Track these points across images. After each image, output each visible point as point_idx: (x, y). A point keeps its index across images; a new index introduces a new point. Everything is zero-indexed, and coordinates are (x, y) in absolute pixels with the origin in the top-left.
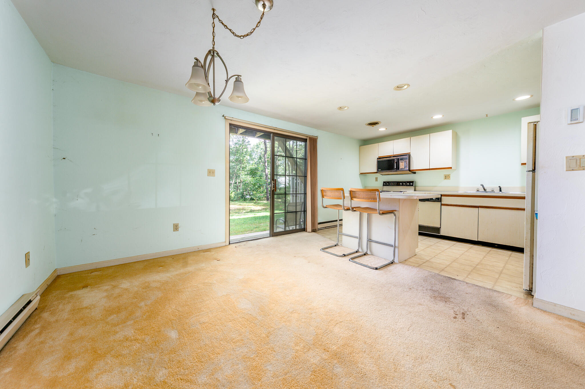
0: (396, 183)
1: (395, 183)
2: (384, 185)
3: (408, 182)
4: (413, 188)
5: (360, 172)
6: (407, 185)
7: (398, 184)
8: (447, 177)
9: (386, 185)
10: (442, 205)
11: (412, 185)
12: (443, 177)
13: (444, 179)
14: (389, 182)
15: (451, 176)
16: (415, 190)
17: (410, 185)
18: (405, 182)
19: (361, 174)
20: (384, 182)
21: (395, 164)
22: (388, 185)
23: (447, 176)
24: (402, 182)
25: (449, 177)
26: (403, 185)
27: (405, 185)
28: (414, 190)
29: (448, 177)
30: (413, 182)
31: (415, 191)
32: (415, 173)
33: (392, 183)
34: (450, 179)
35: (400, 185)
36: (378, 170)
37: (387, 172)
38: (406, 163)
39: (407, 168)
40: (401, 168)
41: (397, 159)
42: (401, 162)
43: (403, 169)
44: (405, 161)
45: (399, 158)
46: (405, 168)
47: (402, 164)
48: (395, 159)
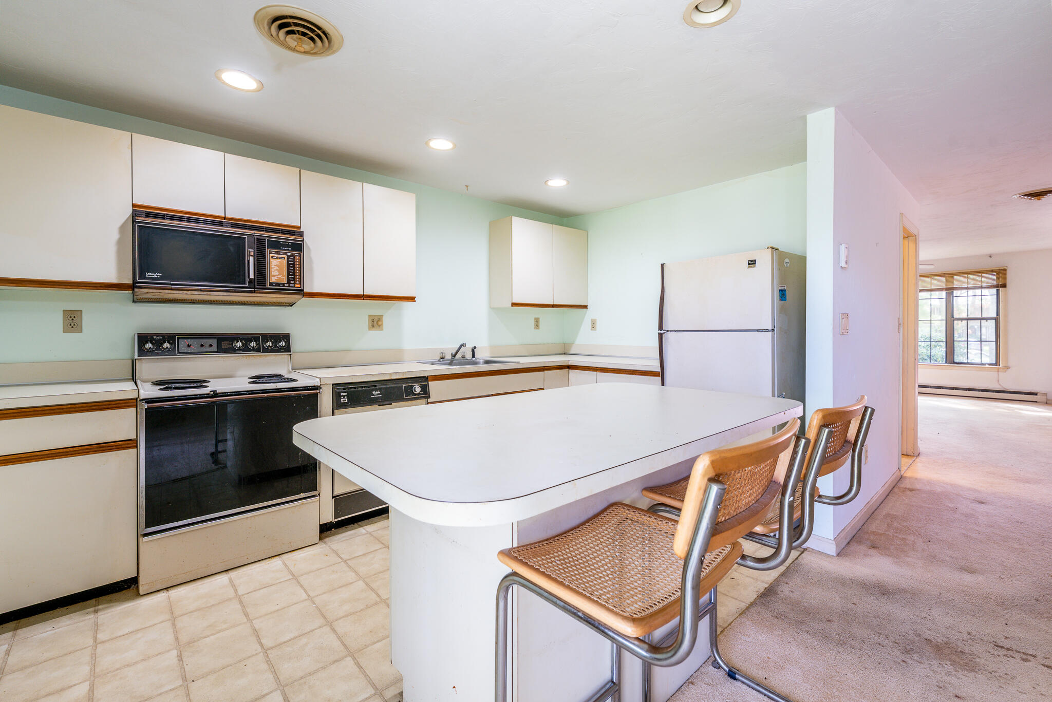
2: (142, 352)
3: (266, 337)
7: (225, 345)
8: (376, 323)
11: (287, 350)
12: (366, 323)
13: (370, 329)
14: (173, 335)
15: (386, 321)
17: (276, 350)
18: (255, 337)
20: (143, 338)
21: (249, 258)
23: (376, 318)
24: (244, 338)
25: (382, 323)
26: (246, 349)
27: (255, 350)
29: (379, 323)
30: (286, 337)
33: (189, 341)
34: (382, 330)
37: (201, 290)
38: (294, 261)
39: (297, 286)
40: (273, 280)
41: (257, 239)
42: (272, 257)
43: (284, 284)
44: (289, 254)
45: (265, 240)
46: (289, 282)
47: (277, 265)
48: (244, 238)
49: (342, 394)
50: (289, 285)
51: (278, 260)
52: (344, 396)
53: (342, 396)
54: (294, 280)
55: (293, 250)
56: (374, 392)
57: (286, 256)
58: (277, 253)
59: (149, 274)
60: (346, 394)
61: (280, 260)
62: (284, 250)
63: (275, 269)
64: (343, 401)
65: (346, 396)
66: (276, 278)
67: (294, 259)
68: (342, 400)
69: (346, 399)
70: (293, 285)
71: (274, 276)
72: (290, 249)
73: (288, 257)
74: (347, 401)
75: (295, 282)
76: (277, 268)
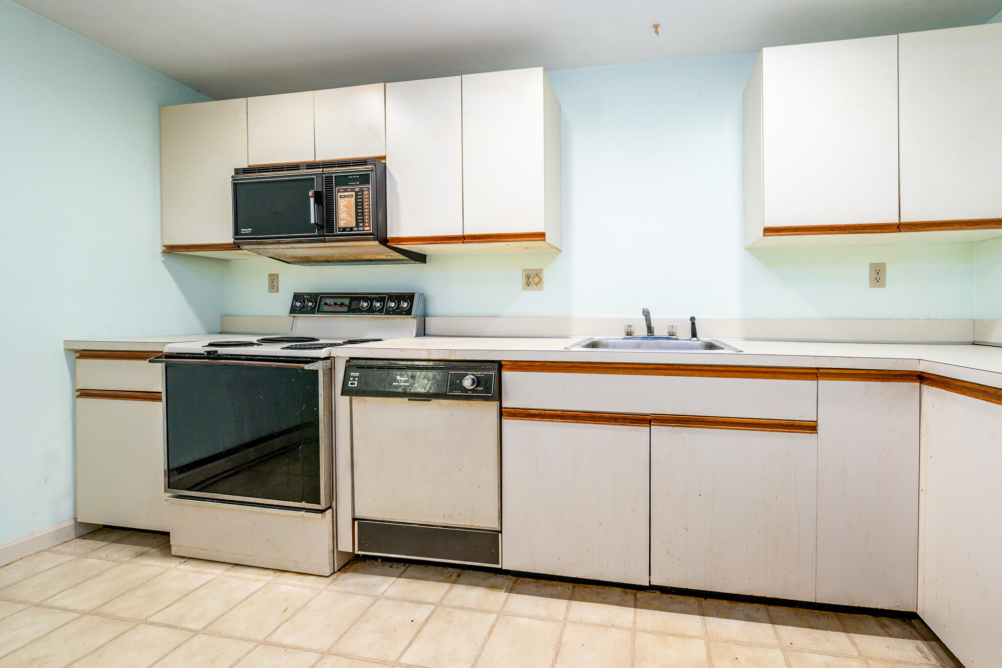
0: (347, 301)
1: (339, 301)
2: (293, 310)
3: (391, 297)
4: (411, 323)
5: (162, 241)
6: (388, 313)
7: (354, 304)
8: (532, 279)
9: (303, 310)
10: (503, 413)
11: (408, 312)
12: (520, 280)
13: (524, 289)
14: (318, 294)
15: (545, 275)
16: (422, 332)
17: (398, 312)
18: (382, 297)
19: (171, 250)
20: (297, 297)
21: (312, 200)
22: (312, 311)
23: (532, 274)
24: (369, 298)
25: (541, 279)
26: (371, 310)
27: (380, 311)
28: (414, 334)
29: (537, 280)
30: (411, 297)
31: (425, 335)
32: (421, 258)
33: (327, 301)
35: (359, 311)
36: (237, 232)
37: (280, 243)
38: (362, 198)
39: (366, 228)
40: (342, 224)
41: (326, 177)
42: (340, 197)
43: (351, 229)
44: (357, 190)
45: (332, 177)
46: (357, 226)
47: (345, 206)
48: (314, 178)
49: (352, 374)
50: (358, 229)
51: (346, 199)
52: (354, 377)
53: (352, 377)
54: (363, 222)
55: (361, 184)
56: (398, 378)
57: (353, 193)
58: (345, 191)
59: (243, 230)
60: (357, 374)
61: (348, 199)
62: (353, 185)
63: (343, 210)
64: (351, 384)
65: (357, 377)
66: (345, 222)
67: (362, 195)
68: (350, 382)
69: (356, 382)
70: (362, 228)
71: (343, 219)
72: (358, 183)
73: (357, 193)
74: (356, 385)
75: (363, 224)
76: (345, 209)
